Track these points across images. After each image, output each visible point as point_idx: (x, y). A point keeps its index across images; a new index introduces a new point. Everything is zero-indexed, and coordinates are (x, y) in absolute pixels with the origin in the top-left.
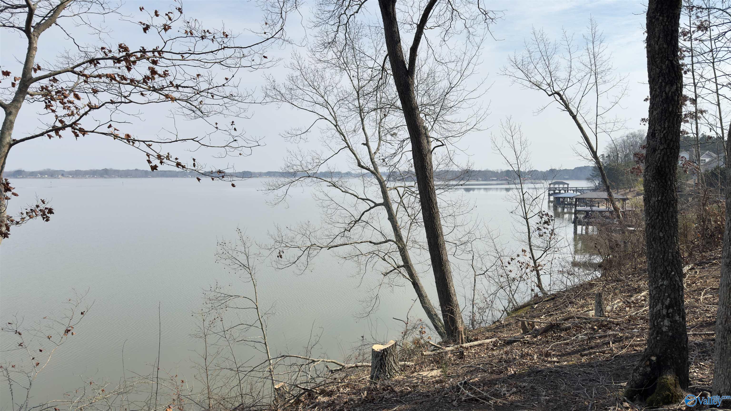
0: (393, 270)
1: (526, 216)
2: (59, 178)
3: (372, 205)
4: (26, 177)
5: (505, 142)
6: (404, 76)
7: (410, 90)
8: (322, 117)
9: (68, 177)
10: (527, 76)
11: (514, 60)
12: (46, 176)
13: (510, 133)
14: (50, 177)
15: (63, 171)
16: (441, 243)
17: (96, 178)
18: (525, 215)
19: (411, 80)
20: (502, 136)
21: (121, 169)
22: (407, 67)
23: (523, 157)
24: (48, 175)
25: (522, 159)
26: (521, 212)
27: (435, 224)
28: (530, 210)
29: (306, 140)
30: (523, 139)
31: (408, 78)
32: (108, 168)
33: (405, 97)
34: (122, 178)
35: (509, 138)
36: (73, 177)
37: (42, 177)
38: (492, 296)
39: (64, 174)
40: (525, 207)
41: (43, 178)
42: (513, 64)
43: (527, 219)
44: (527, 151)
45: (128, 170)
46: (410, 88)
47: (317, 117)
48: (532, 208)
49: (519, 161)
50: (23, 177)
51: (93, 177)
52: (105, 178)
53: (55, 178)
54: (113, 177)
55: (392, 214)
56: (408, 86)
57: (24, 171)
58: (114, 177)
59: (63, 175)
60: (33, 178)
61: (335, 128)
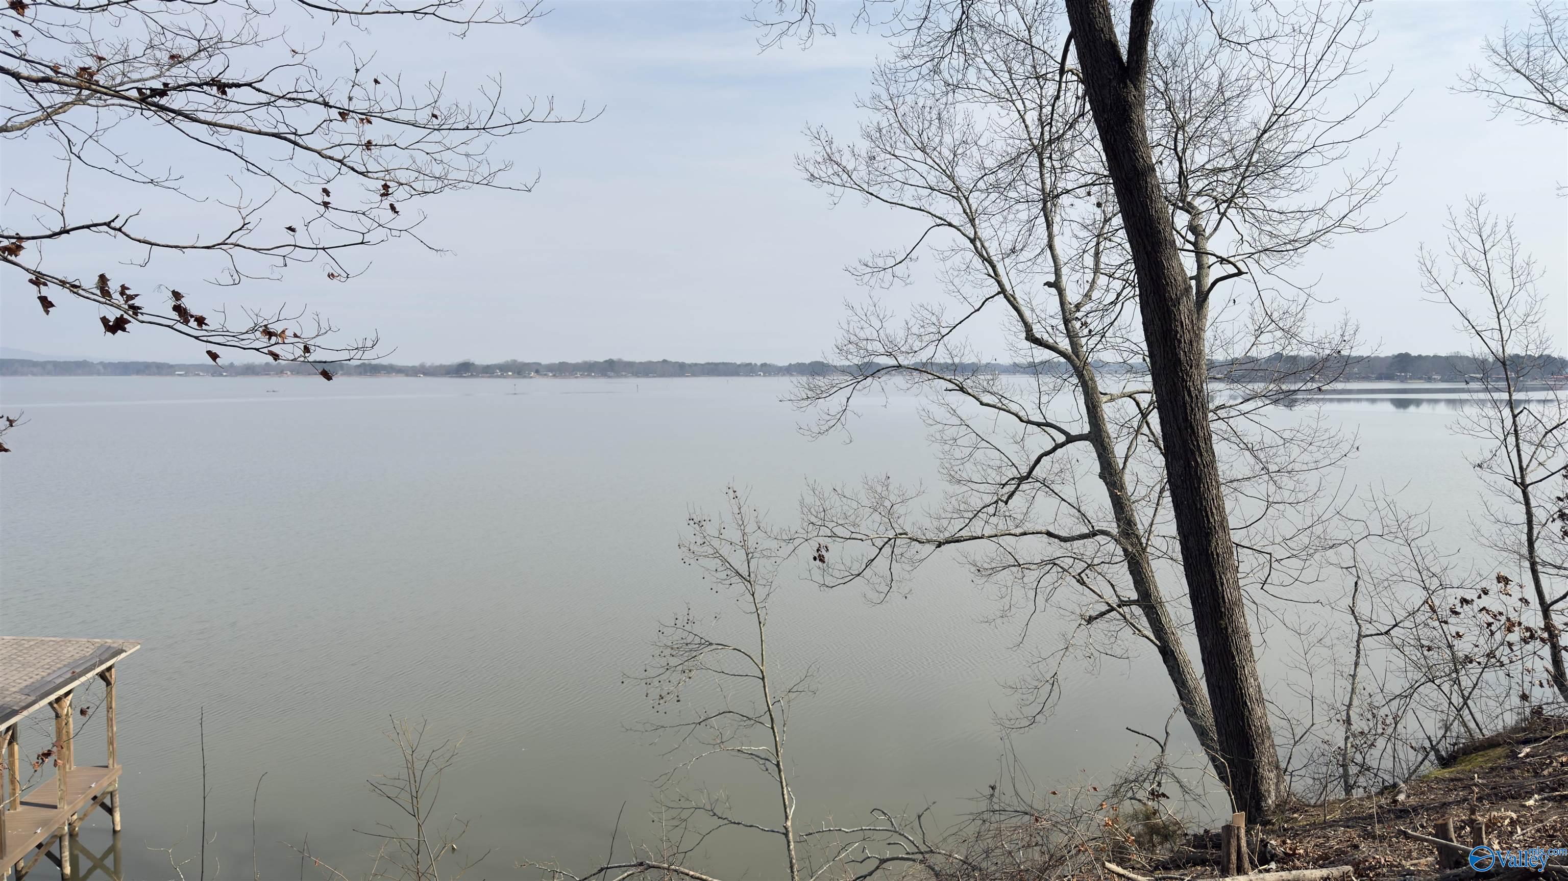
0: (1108, 611)
1: (1523, 477)
2: (531, 377)
3: (1061, 438)
4: (477, 376)
5: (1463, 269)
6: (1114, 83)
7: (1132, 121)
8: (942, 222)
9: (545, 375)
10: (1541, 90)
11: (1502, 51)
12: (510, 373)
13: (1479, 245)
14: (516, 375)
15: (539, 364)
16: (1220, 551)
17: (594, 377)
18: (1518, 475)
19: (1134, 92)
20: (1452, 252)
21: (637, 361)
22: (1125, 58)
23: (1521, 311)
24: (514, 373)
25: (1515, 314)
26: (1505, 466)
27: (1202, 498)
28: (1534, 463)
29: (906, 281)
30: (1519, 261)
31: (1126, 86)
32: (615, 357)
33: (1115, 140)
34: (638, 377)
35: (1475, 256)
36: (554, 376)
37: (502, 376)
38: (1398, 700)
39: (538, 370)
40: (1519, 451)
41: (505, 377)
42: (1496, 59)
43: (1524, 487)
44: (1532, 294)
45: (650, 363)
46: (1129, 116)
47: (931, 221)
48: (1542, 455)
49: (1504, 322)
50: (472, 376)
51: (589, 375)
52: (610, 377)
53: (525, 377)
54: (622, 375)
55: (1110, 464)
56: (1125, 110)
57: (473, 364)
58: (625, 376)
59: (537, 372)
60: (489, 377)
61: (971, 246)
